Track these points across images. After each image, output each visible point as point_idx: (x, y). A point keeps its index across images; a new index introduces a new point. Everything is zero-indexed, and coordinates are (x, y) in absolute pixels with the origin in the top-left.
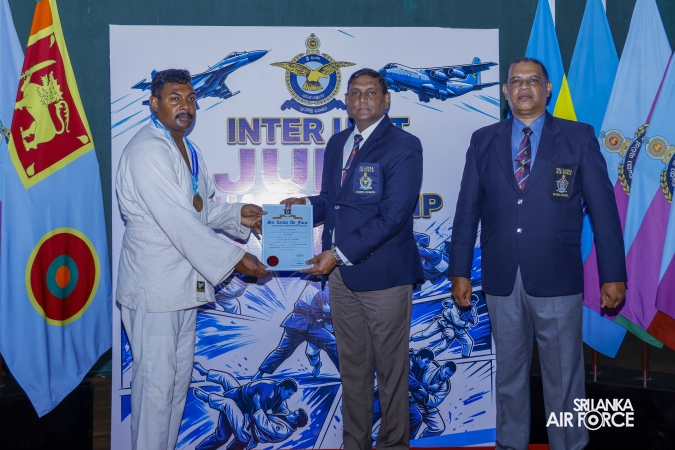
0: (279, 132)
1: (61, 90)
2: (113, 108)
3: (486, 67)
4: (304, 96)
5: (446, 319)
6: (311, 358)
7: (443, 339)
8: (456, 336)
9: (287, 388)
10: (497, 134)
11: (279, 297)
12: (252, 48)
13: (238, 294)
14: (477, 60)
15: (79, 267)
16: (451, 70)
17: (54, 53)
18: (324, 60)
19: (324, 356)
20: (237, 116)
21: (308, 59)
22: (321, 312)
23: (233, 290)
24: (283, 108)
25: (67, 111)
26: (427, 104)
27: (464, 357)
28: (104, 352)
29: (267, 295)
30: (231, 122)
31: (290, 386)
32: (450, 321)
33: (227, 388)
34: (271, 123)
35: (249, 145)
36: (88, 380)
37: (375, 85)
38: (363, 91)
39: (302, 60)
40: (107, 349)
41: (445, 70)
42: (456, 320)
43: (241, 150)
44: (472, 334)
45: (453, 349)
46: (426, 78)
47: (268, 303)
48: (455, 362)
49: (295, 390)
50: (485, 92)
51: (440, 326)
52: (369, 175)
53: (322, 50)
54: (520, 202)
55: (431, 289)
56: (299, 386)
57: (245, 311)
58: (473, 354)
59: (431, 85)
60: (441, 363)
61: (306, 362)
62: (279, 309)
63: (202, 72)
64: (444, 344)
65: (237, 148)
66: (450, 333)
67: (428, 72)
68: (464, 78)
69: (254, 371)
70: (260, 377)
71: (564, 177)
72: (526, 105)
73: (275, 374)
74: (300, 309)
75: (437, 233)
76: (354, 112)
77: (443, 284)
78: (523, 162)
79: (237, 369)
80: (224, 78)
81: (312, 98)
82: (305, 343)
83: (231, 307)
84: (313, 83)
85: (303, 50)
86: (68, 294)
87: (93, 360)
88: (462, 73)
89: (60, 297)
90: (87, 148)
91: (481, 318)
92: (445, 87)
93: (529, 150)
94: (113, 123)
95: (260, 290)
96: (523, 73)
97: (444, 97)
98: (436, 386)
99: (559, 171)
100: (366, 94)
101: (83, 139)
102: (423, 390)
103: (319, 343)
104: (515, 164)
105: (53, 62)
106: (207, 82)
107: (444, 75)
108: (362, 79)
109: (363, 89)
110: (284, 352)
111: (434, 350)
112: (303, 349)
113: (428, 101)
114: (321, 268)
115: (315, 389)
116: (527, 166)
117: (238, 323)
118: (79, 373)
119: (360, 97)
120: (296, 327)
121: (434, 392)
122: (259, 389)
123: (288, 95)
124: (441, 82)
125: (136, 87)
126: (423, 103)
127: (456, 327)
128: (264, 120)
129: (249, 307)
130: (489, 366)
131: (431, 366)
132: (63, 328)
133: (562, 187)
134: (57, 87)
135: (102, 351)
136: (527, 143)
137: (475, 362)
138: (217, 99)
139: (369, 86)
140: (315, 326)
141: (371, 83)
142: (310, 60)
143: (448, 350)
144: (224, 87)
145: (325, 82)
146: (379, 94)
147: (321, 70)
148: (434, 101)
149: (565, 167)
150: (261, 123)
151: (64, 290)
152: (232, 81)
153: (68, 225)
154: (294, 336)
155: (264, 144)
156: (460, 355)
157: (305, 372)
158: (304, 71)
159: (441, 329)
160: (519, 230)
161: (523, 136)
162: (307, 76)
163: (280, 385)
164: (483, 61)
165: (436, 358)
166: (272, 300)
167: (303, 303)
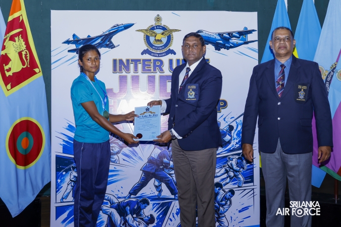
0: (140, 66)
1: (25, 44)
2: (52, 53)
3: (251, 32)
4: (153, 47)
5: (229, 167)
6: (157, 187)
7: (227, 177)
8: (235, 176)
9: (144, 203)
10: (267, 68)
11: (140, 154)
12: (126, 22)
13: (118, 153)
14: (246, 28)
15: (34, 138)
16: (232, 34)
17: (22, 25)
18: (164, 28)
19: (164, 186)
20: (118, 58)
21: (155, 28)
22: (162, 162)
23: (115, 151)
24: (142, 54)
25: (28, 55)
26: (219, 52)
27: (239, 187)
28: (47, 183)
29: (133, 153)
30: (115, 61)
31: (145, 202)
32: (231, 168)
33: (112, 203)
34: (136, 61)
35: (124, 73)
36: (38, 198)
37: (198, 41)
38: (191, 45)
39: (153, 28)
40: (49, 182)
41: (229, 34)
42: (235, 167)
43: (120, 76)
44: (243, 174)
45: (233, 183)
46: (219, 38)
47: (134, 157)
48: (234, 189)
49: (148, 204)
50: (250, 45)
51: (226, 170)
52: (193, 90)
53: (163, 23)
54: (279, 104)
55: (221, 150)
56: (150, 202)
57: (122, 162)
58: (244, 185)
59: (221, 42)
60: (227, 190)
61: (154, 189)
62: (140, 161)
63: (99, 35)
64: (228, 180)
65: (118, 75)
66: (232, 174)
67: (219, 35)
68: (239, 38)
69: (126, 194)
70: (129, 197)
71: (302, 90)
72: (283, 52)
73: (137, 195)
74: (151, 161)
75: (225, 120)
76: (186, 56)
77: (227, 148)
78: (281, 83)
79: (117, 193)
80: (111, 38)
81: (158, 48)
82: (154, 179)
83: (114, 160)
84: (158, 40)
85: (153, 23)
86: (28, 152)
87: (41, 187)
88: (238, 35)
89: (24, 154)
90: (39, 75)
91: (248, 166)
92: (229, 43)
93: (284, 76)
94: (52, 62)
95: (130, 151)
96: (281, 35)
97: (228, 48)
98: (224, 202)
99: (300, 87)
100: (193, 46)
101: (37, 70)
102: (217, 205)
103: (161, 179)
104: (276, 84)
105: (21, 30)
106: (102, 40)
107: (228, 36)
108: (191, 38)
109: (191, 43)
110: (143, 184)
111: (223, 183)
112: (153, 182)
113: (219, 50)
114: (163, 139)
115: (159, 204)
116: (282, 85)
117: (118, 168)
118: (34, 194)
119: (189, 48)
120: (149, 170)
121: (223, 206)
122: (129, 204)
123: (145, 47)
124: (226, 40)
125: (64, 43)
126: (217, 51)
127: (235, 171)
128: (132, 60)
129: (124, 160)
130: (252, 192)
131: (221, 191)
132: (25, 171)
133: (302, 96)
134: (23, 43)
135: (46, 183)
136: (283, 72)
137: (245, 190)
138: (107, 49)
139: (194, 42)
140: (159, 170)
141: (195, 40)
142: (157, 28)
143: (230, 183)
144: (111, 43)
145: (165, 40)
146: (200, 46)
147: (162, 34)
148: (223, 50)
149: (303, 85)
150: (130, 62)
151: (26, 150)
152: (115, 40)
153: (28, 116)
154: (148, 175)
155: (132, 73)
156: (237, 186)
157: (154, 195)
158: (153, 34)
159: (227, 172)
160: (279, 119)
161: (280, 69)
162: (155, 37)
163: (140, 202)
164: (249, 29)
165: (224, 188)
166: (136, 156)
167: (153, 158)
